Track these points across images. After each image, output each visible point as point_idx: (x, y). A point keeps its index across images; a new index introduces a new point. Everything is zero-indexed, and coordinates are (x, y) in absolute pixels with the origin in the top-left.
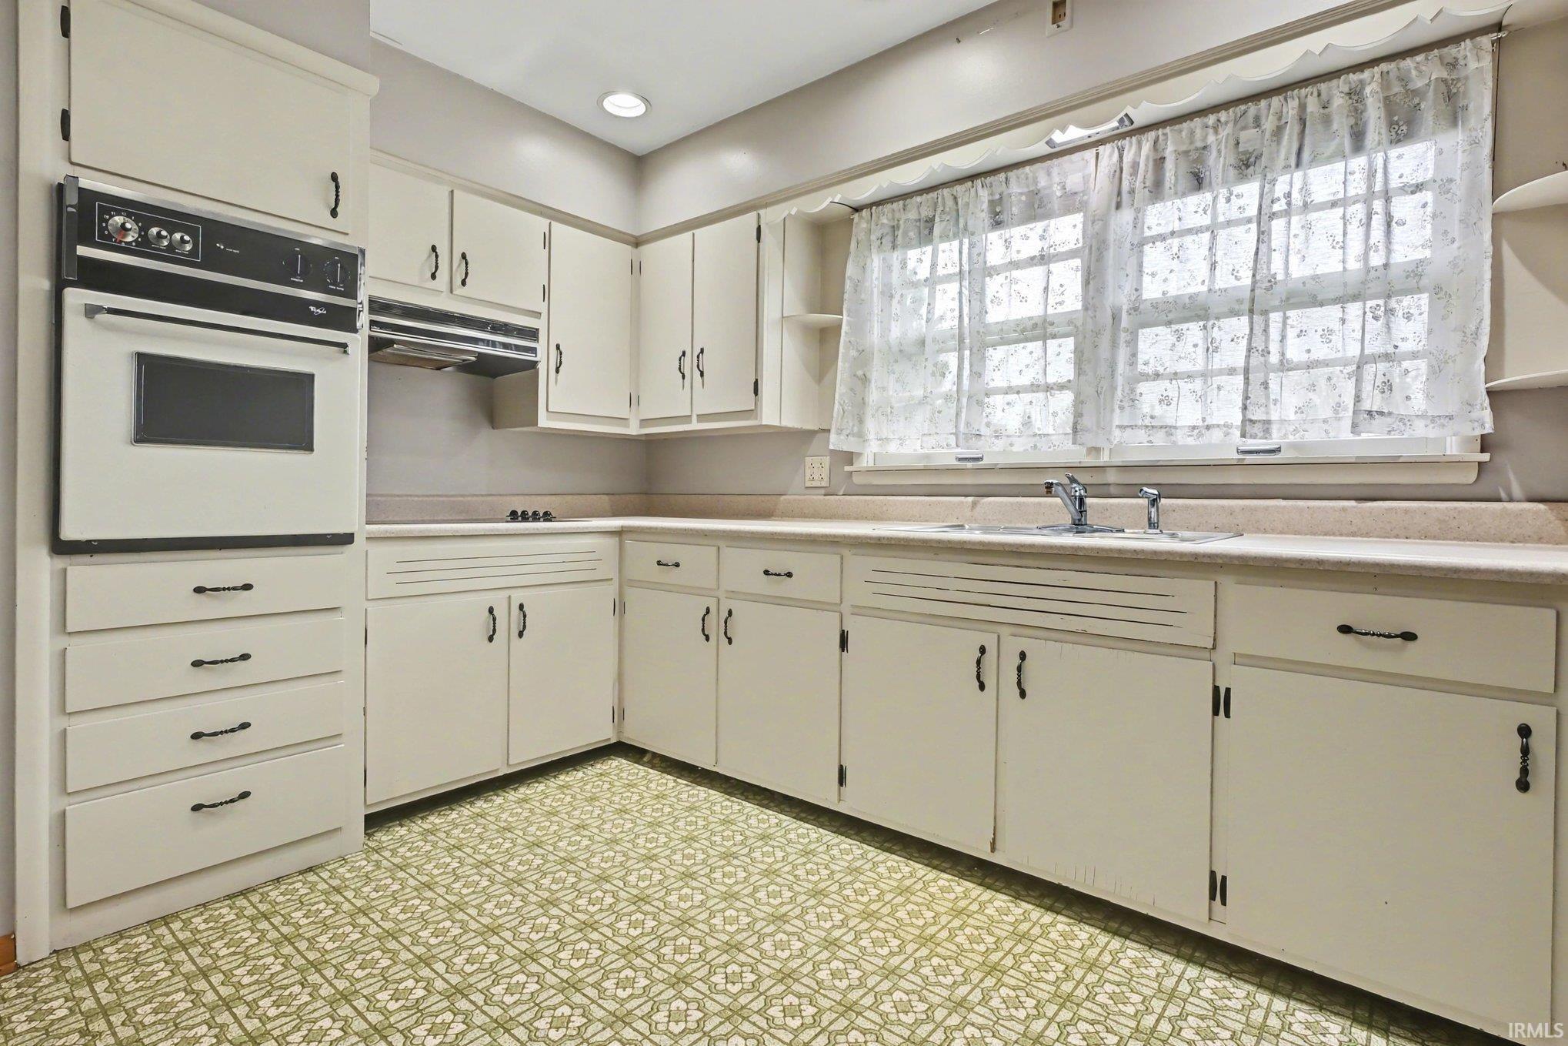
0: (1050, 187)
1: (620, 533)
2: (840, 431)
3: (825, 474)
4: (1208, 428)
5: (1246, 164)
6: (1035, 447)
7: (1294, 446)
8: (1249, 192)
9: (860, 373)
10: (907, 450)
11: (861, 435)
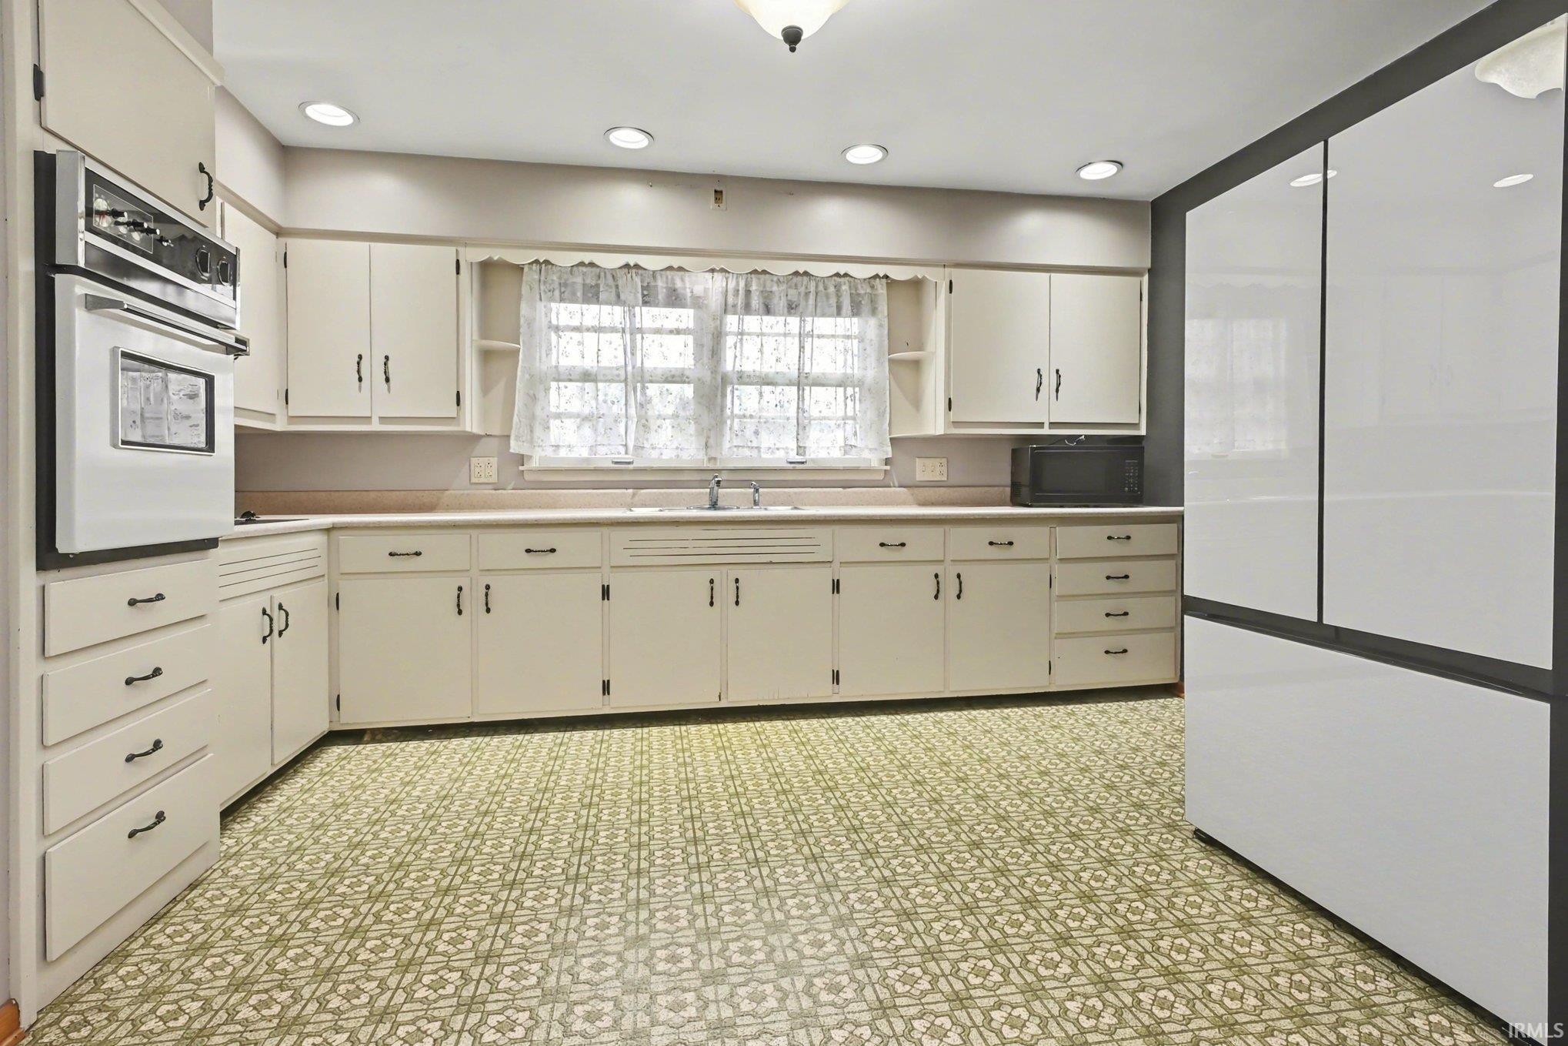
0: (685, 288)
1: (329, 530)
2: (518, 438)
3: (494, 471)
4: (778, 449)
5: (792, 308)
6: (678, 456)
7: (813, 460)
8: (794, 322)
9: (532, 392)
10: (574, 455)
11: (531, 442)
